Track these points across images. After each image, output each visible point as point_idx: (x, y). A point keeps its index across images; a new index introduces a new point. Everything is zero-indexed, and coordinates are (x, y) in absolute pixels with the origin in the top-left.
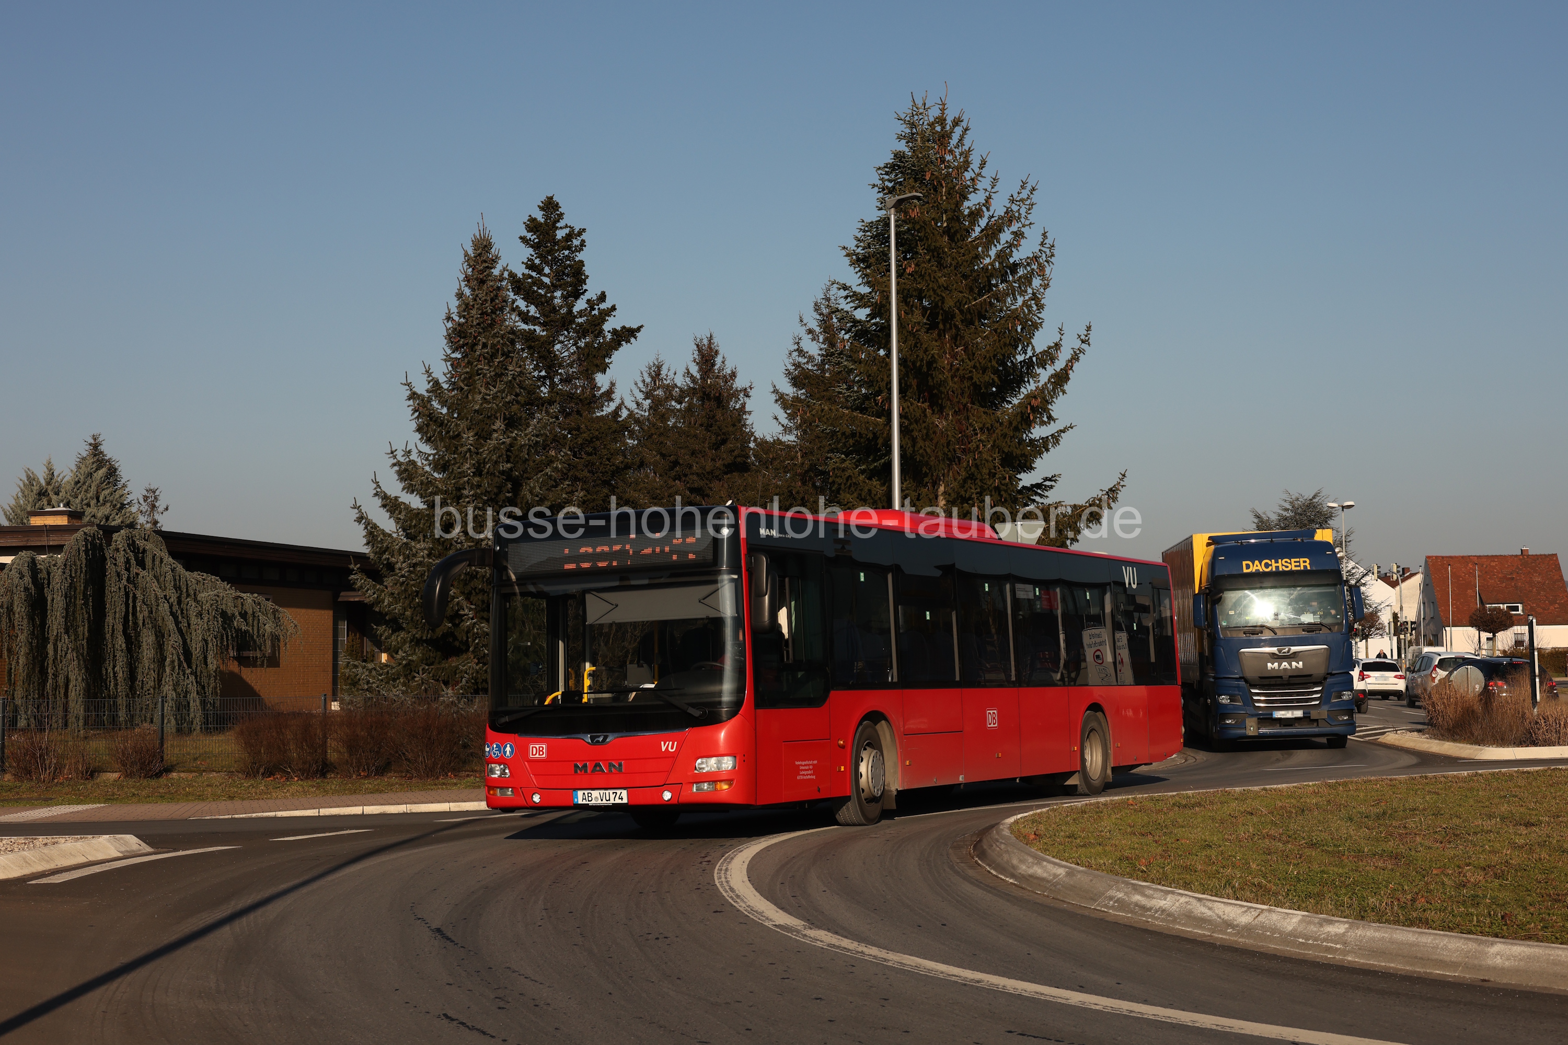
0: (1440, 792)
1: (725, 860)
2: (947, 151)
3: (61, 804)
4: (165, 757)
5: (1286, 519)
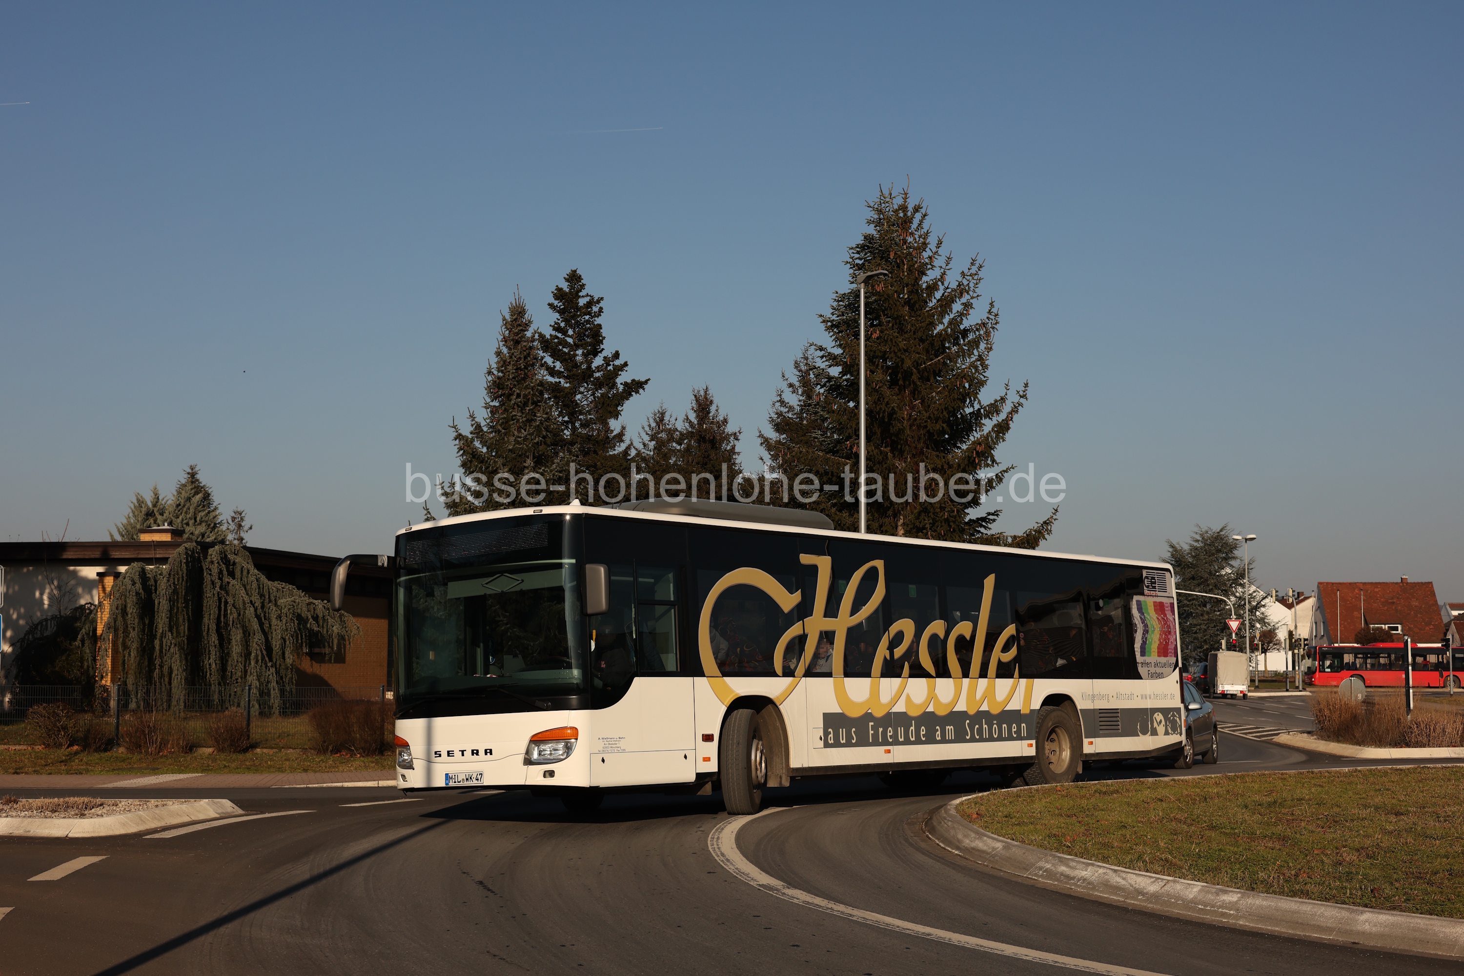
0: (1324, 784)
1: (717, 830)
2: (908, 234)
3: (166, 773)
4: (251, 736)
5: (1196, 549)
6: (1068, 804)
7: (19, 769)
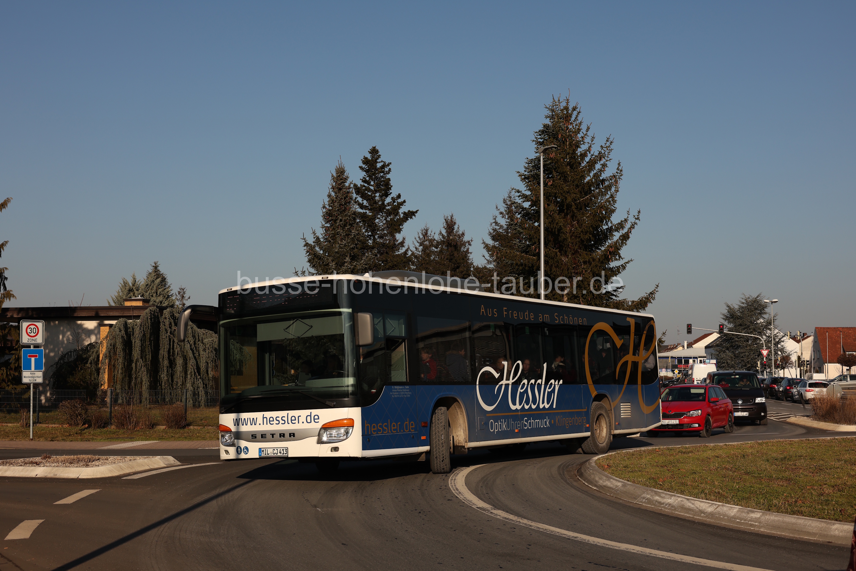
0: (815, 447)
1: (454, 475)
2: (569, 124)
3: (138, 441)
4: (187, 419)
5: (743, 308)
6: (663, 459)
7: (53, 438)
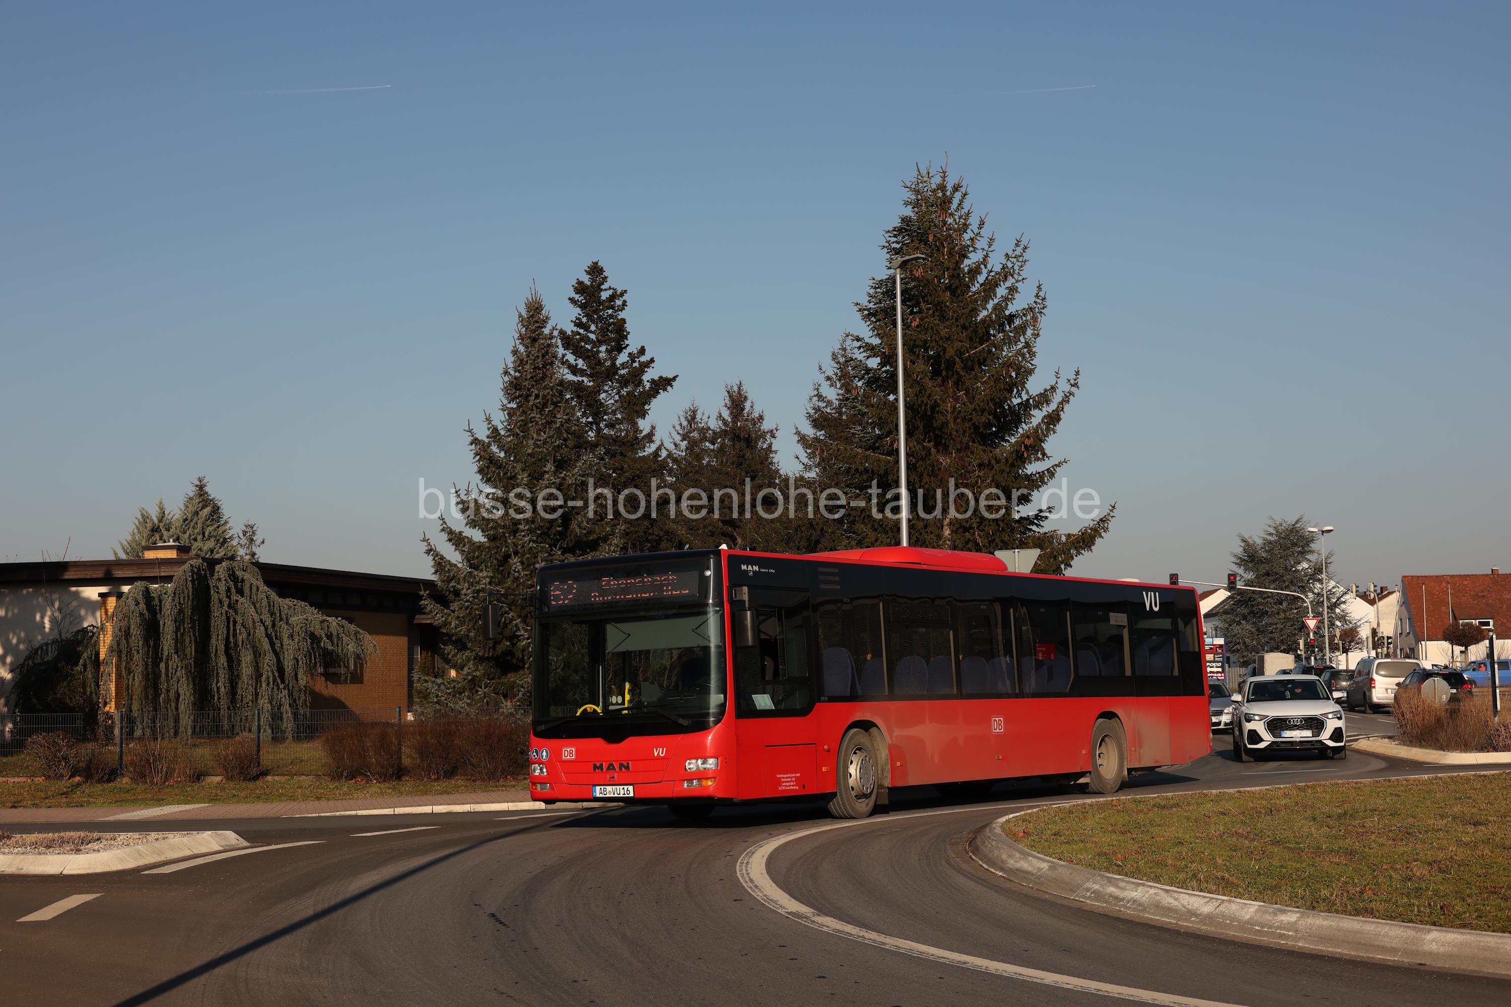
0: (1401, 794)
1: (747, 854)
2: (948, 215)
3: (172, 804)
5: (1270, 543)
6: (1124, 820)
7: (17, 803)
